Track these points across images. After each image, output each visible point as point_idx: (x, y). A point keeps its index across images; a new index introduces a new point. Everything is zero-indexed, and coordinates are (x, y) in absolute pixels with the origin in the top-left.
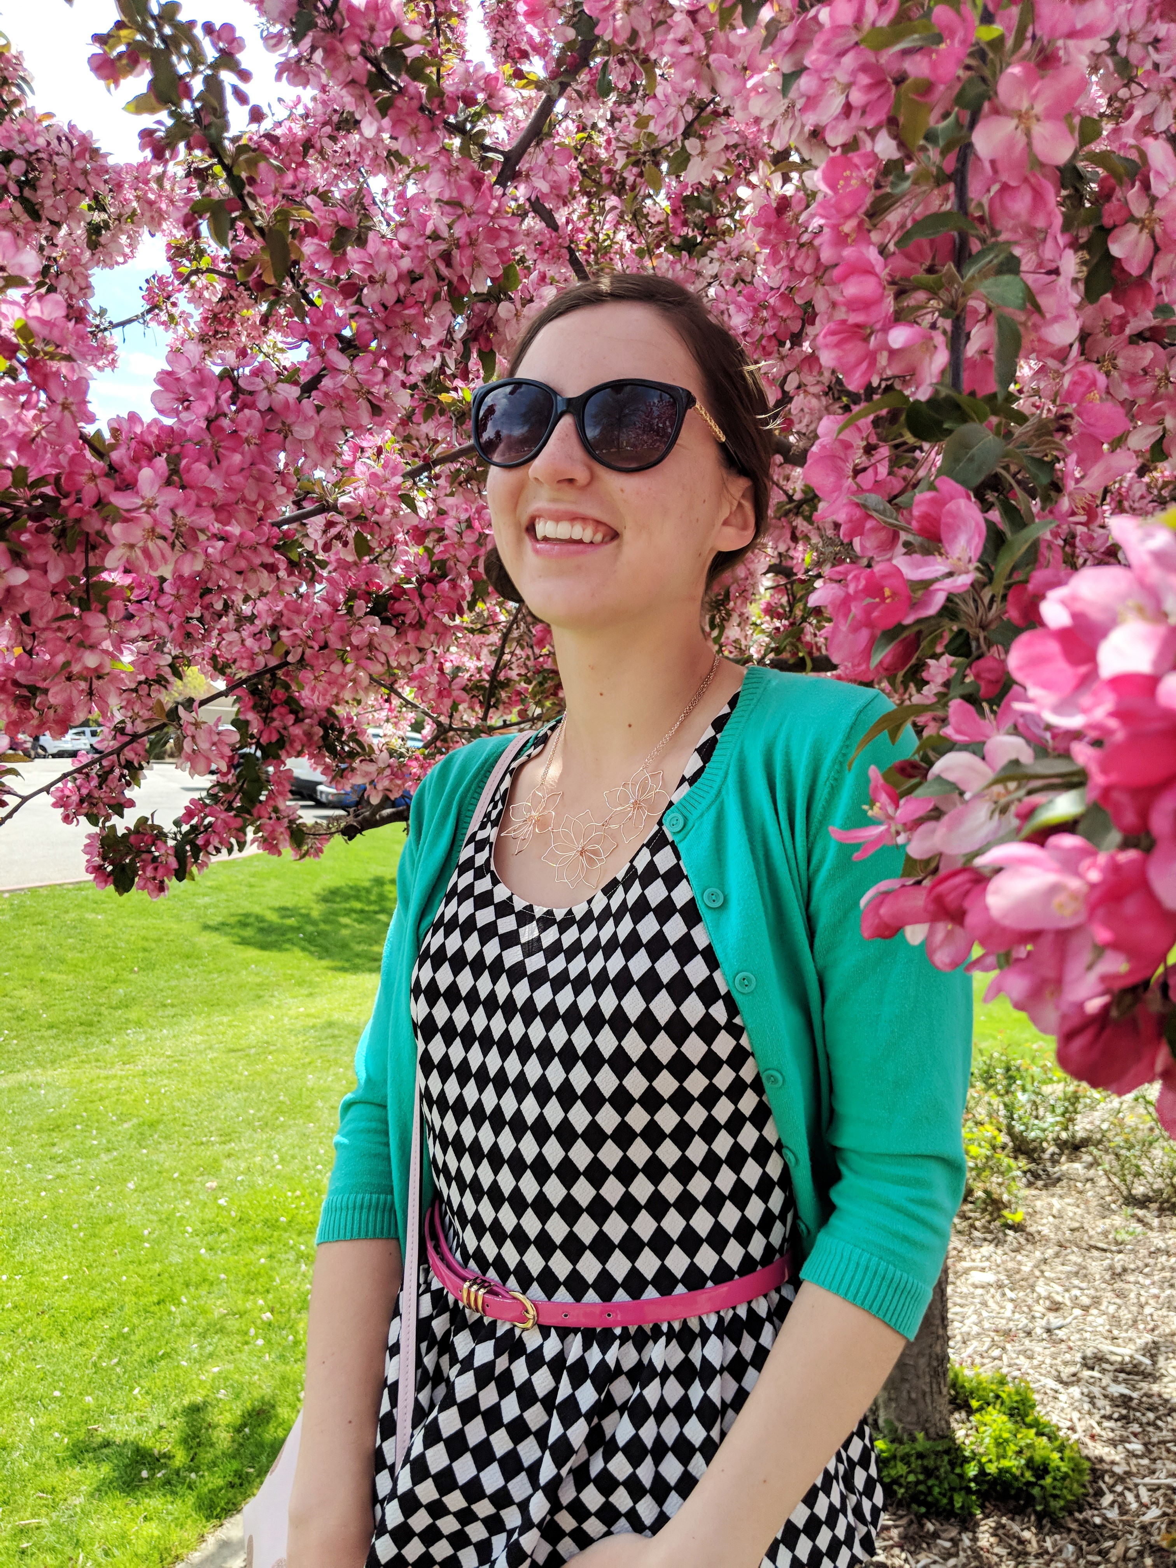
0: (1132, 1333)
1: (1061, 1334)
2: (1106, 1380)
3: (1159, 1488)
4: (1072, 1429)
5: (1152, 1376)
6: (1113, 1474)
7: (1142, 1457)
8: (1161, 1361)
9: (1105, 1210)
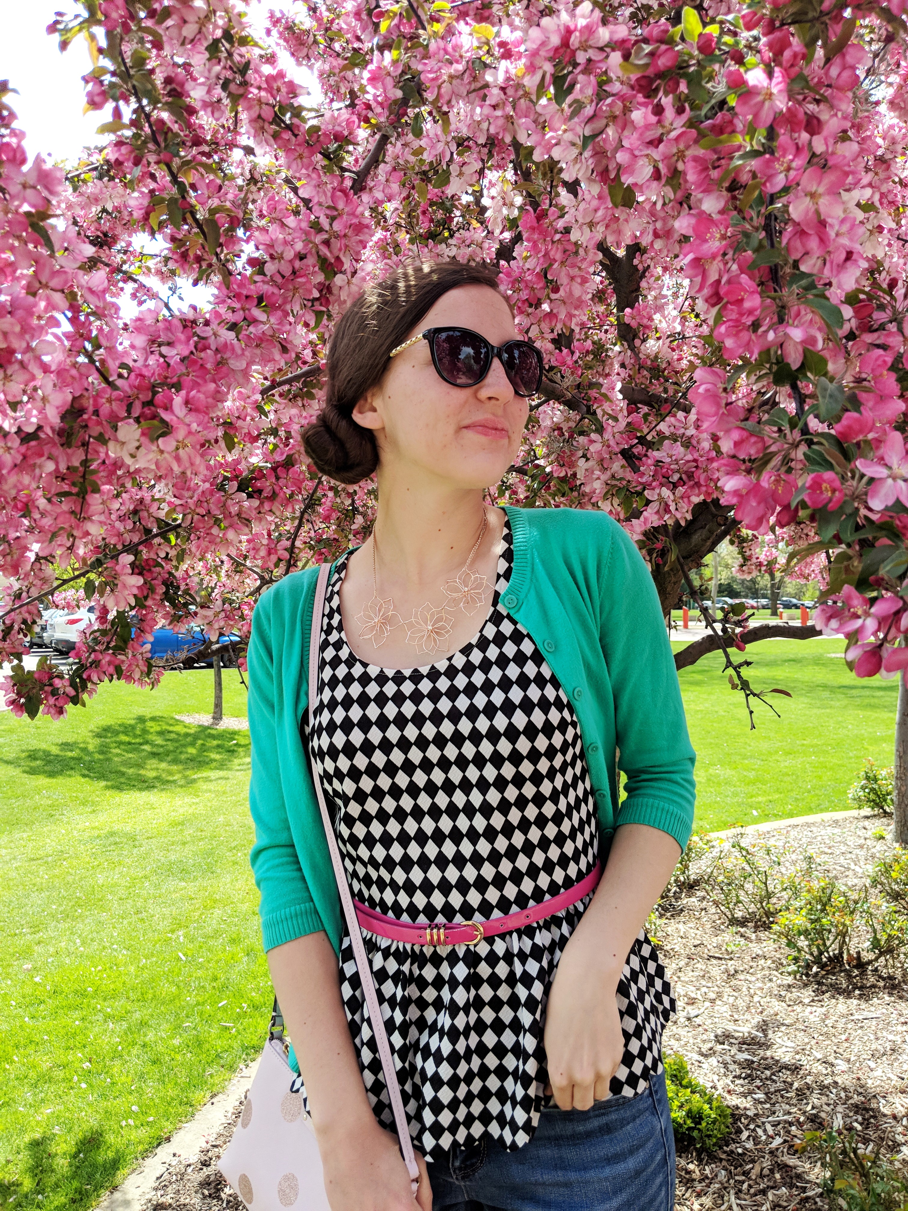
0: (748, 1016)
1: (698, 1021)
2: (734, 1051)
3: (779, 1123)
4: (714, 1087)
5: (767, 1046)
6: (747, 1117)
7: (765, 1102)
8: (770, 1035)
9: (717, 930)
